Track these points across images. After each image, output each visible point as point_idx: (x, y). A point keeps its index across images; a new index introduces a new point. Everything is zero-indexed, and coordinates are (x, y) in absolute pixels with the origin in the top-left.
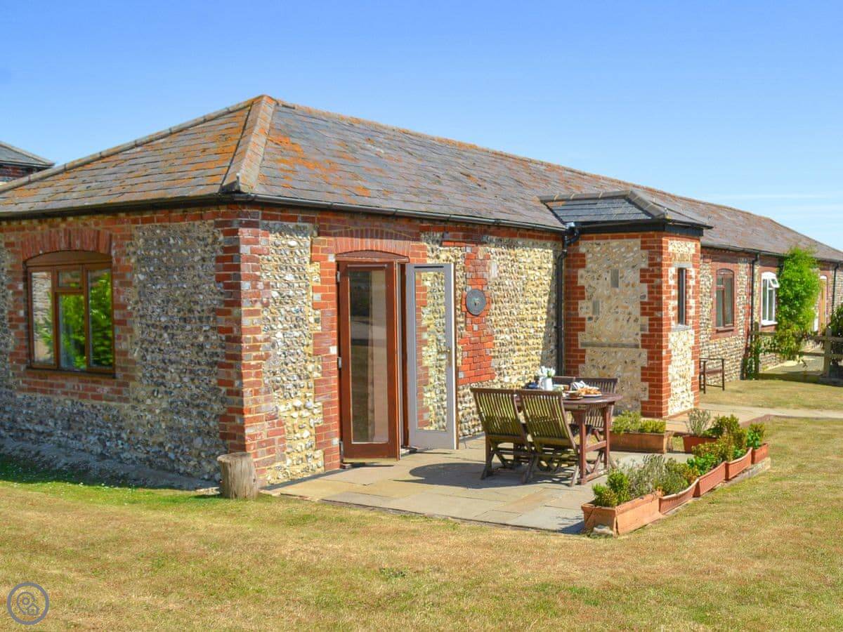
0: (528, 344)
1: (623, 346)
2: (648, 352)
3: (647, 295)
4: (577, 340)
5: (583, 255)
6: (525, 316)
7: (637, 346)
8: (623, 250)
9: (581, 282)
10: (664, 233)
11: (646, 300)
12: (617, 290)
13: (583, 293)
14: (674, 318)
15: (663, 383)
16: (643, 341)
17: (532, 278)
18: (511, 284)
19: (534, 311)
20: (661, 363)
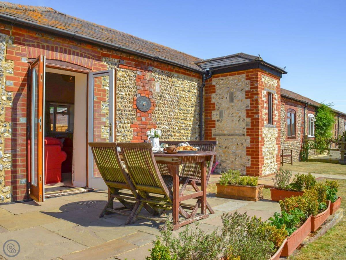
0: (181, 133)
1: (236, 135)
2: (251, 139)
3: (250, 106)
4: (211, 133)
5: (214, 86)
6: (179, 117)
7: (244, 135)
8: (235, 81)
9: (213, 101)
10: (259, 70)
11: (249, 108)
12: (233, 104)
13: (214, 107)
14: (266, 120)
15: (259, 157)
16: (247, 132)
17: (184, 96)
18: (169, 97)
19: (185, 115)
20: (258, 145)
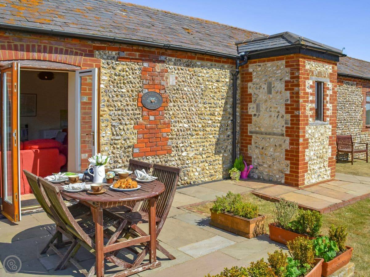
0: (206, 131)
1: (274, 134)
2: (290, 140)
3: (289, 99)
4: (247, 129)
5: (251, 73)
6: (204, 112)
7: (282, 135)
8: (274, 68)
9: (250, 91)
10: (301, 55)
11: (289, 102)
12: (271, 96)
13: (251, 98)
14: (311, 116)
16: (286, 131)
17: (210, 87)
18: (189, 90)
19: (212, 109)
20: (298, 148)
